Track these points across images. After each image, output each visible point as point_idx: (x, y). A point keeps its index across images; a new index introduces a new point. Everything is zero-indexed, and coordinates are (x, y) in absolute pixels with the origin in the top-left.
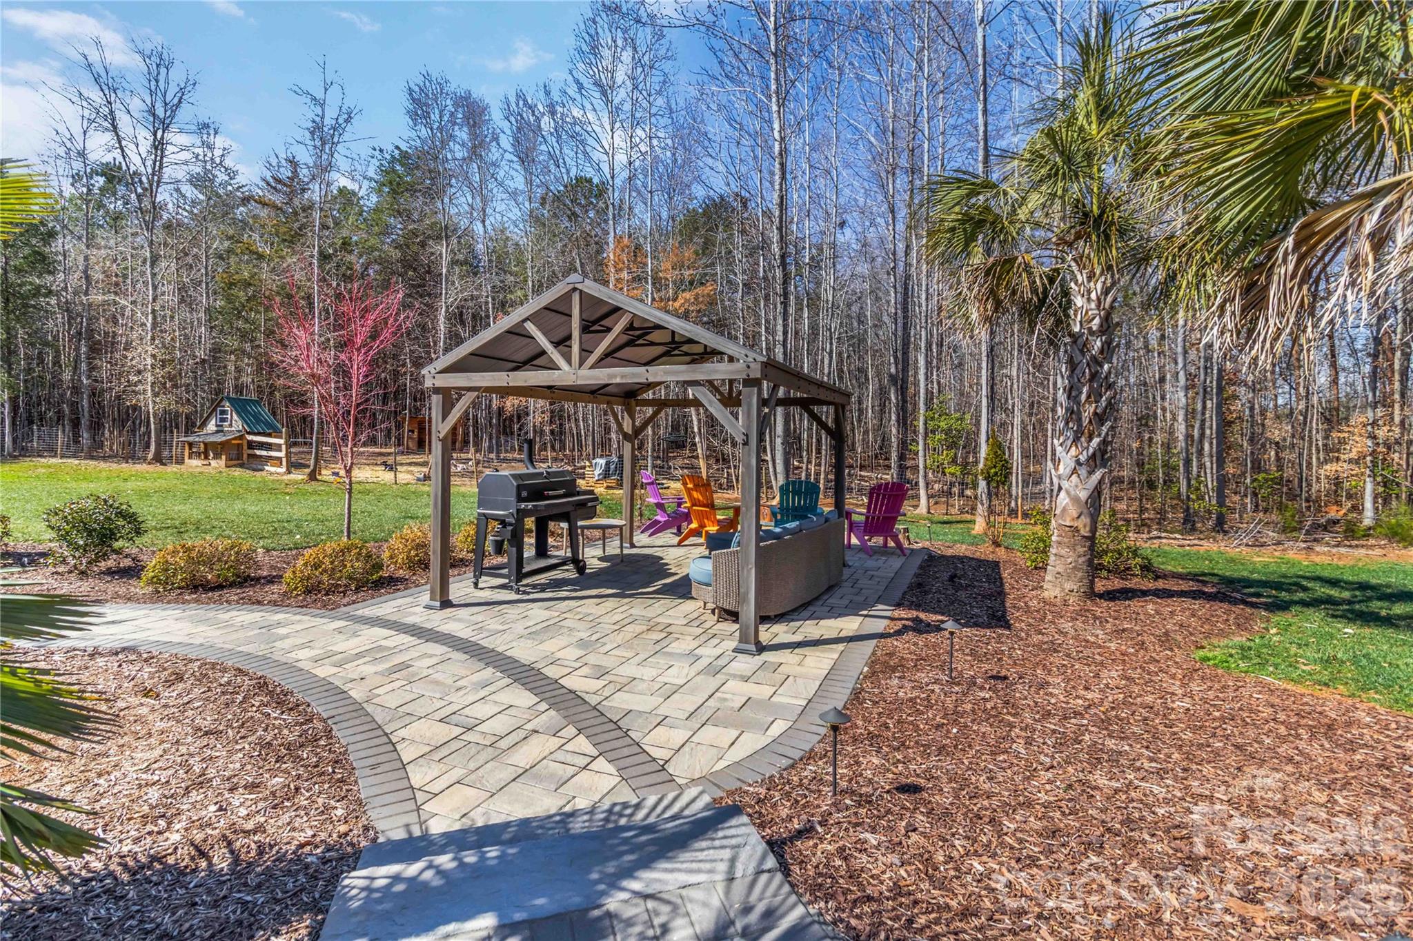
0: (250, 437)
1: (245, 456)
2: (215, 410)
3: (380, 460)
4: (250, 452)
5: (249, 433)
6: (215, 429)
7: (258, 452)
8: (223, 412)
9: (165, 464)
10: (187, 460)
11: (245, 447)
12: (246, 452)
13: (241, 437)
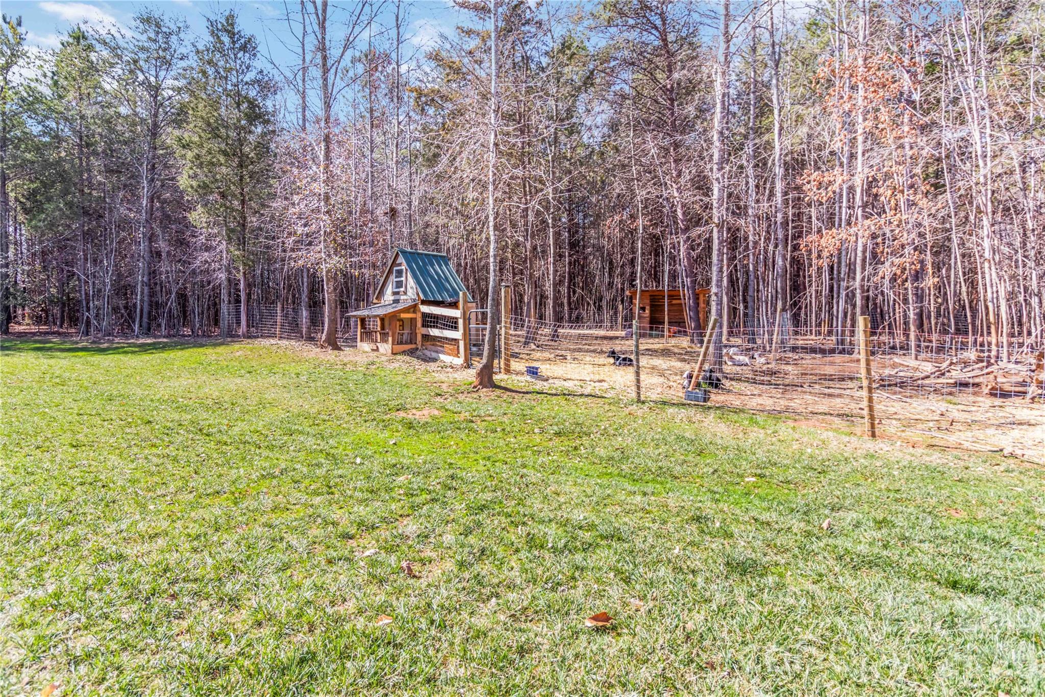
0: (425, 309)
1: (419, 338)
2: (390, 272)
3: (607, 347)
4: (424, 331)
5: (424, 302)
6: (392, 298)
7: (434, 332)
8: (399, 273)
9: (338, 348)
10: (359, 344)
11: (419, 324)
12: (421, 331)
13: (414, 308)
